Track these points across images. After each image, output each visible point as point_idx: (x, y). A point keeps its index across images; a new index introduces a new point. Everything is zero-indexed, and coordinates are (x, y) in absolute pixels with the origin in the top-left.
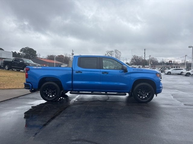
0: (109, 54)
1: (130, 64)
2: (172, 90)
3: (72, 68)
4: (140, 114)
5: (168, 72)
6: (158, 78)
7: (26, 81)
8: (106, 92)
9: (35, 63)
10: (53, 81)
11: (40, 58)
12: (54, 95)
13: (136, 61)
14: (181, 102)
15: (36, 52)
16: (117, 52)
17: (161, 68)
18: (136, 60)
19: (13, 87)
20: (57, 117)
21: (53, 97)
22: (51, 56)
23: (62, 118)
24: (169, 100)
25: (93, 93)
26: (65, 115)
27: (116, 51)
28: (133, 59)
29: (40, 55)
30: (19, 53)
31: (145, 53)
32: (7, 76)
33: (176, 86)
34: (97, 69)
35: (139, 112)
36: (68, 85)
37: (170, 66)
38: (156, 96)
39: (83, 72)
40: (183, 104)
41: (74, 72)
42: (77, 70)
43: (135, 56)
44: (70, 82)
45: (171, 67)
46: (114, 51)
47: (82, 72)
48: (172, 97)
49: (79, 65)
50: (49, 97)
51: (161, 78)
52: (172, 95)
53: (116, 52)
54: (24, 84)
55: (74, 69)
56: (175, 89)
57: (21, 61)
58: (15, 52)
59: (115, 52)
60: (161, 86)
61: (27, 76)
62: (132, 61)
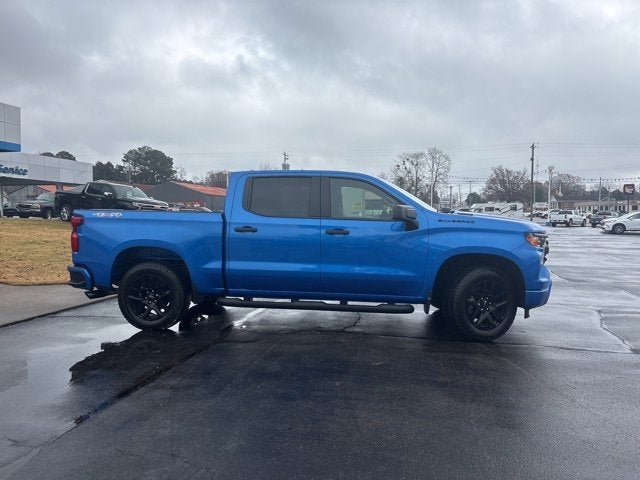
0: (408, 165)
1: (483, 197)
2: (607, 293)
3: (223, 216)
4: (445, 384)
5: (615, 226)
6: (535, 249)
7: (74, 262)
8: (344, 301)
9: (152, 200)
10: (163, 262)
11: (185, 181)
12: (163, 310)
13: (505, 187)
14: (624, 338)
15: (172, 163)
16: (437, 156)
17: (595, 212)
18: (503, 182)
19: (58, 279)
20: (144, 388)
21: (159, 316)
22: (220, 174)
23: (156, 393)
24: (578, 331)
25: (296, 304)
26: (173, 382)
27: (433, 153)
28: (493, 181)
29: (183, 172)
30: (121, 168)
31: (532, 159)
32: (54, 241)
33: (626, 277)
34: (311, 217)
35: (441, 379)
36: (211, 273)
37: (626, 202)
38: (527, 316)
39: (259, 229)
40: (627, 347)
41: (231, 232)
42: (239, 223)
43: (501, 170)
44: (216, 265)
45: (630, 207)
46: (426, 152)
47: (255, 231)
48: (596, 319)
49: (248, 206)
50: (148, 316)
51: (547, 251)
52: (599, 312)
53: (433, 158)
54: (69, 269)
55: (228, 220)
56: (621, 288)
57: (106, 193)
58: (109, 164)
59: (429, 157)
60: (543, 280)
61: (76, 245)
62: (490, 188)
